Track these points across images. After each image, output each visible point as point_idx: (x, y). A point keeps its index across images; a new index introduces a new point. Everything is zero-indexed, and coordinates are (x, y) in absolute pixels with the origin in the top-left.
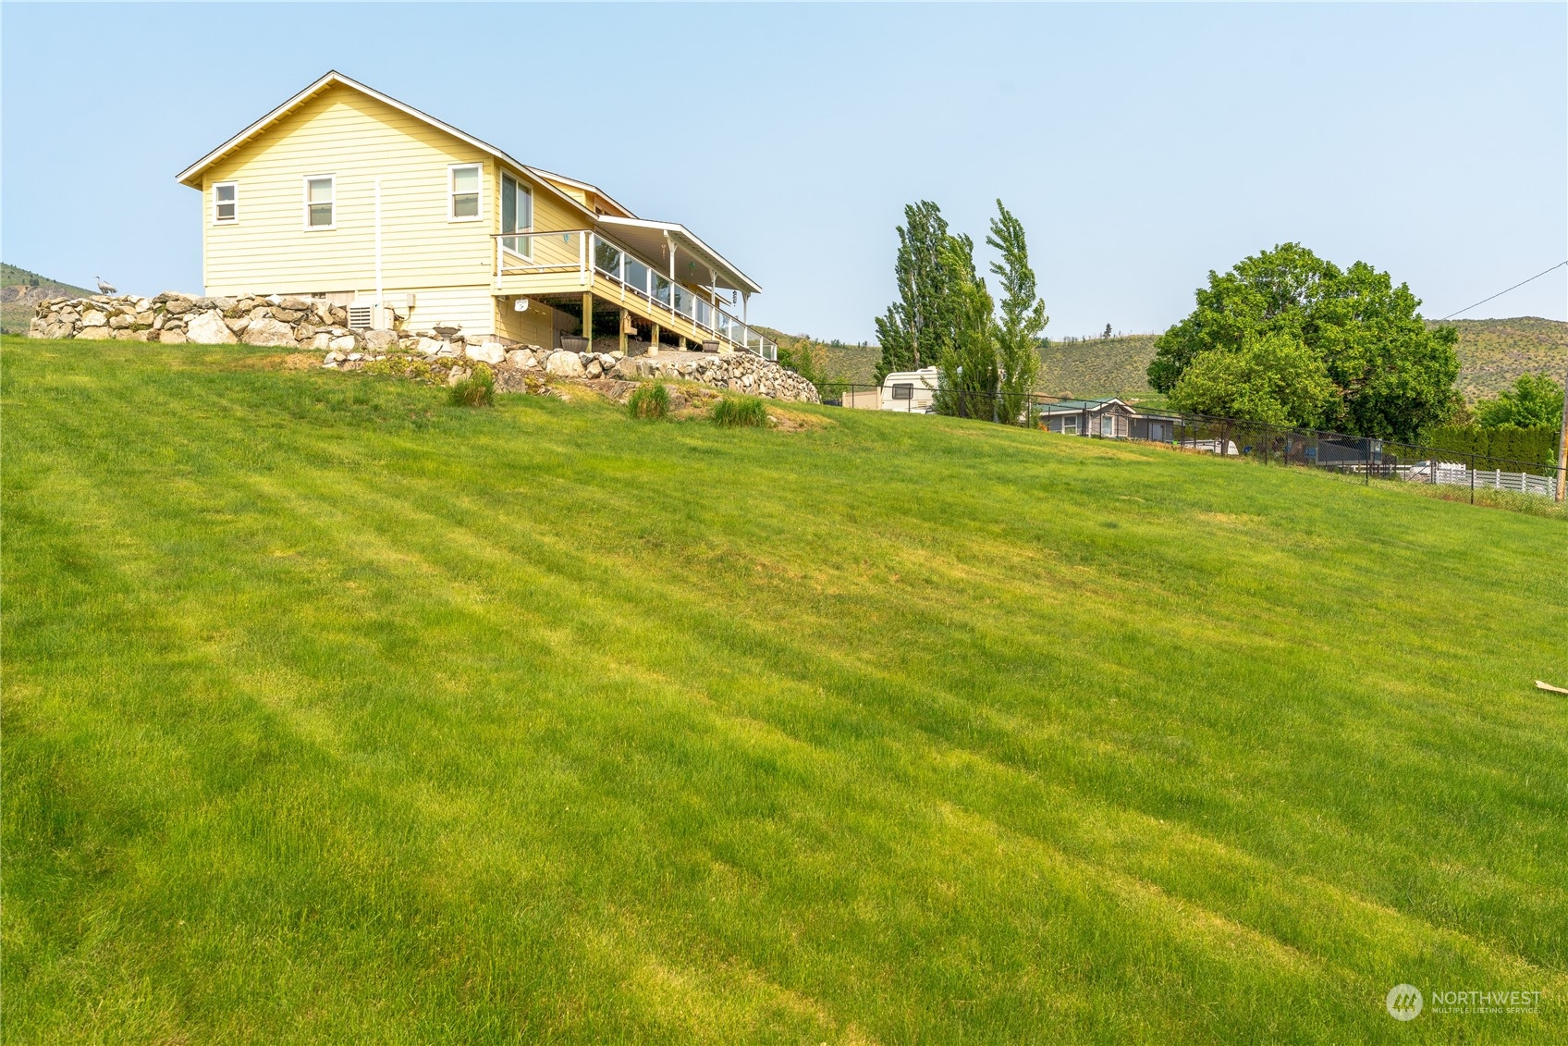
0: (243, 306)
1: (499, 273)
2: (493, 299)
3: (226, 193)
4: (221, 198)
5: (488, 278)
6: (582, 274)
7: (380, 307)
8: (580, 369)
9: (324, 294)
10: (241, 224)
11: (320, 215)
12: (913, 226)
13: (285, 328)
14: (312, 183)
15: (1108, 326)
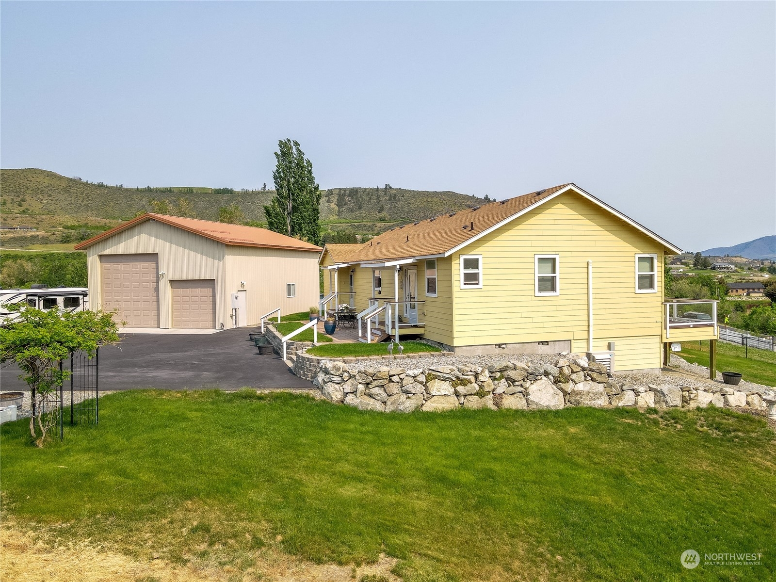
1: (668, 328)
2: (662, 345)
3: (470, 264)
5: (659, 331)
9: (547, 342)
10: (485, 288)
12: (283, 153)
14: (540, 261)
15: (265, 184)
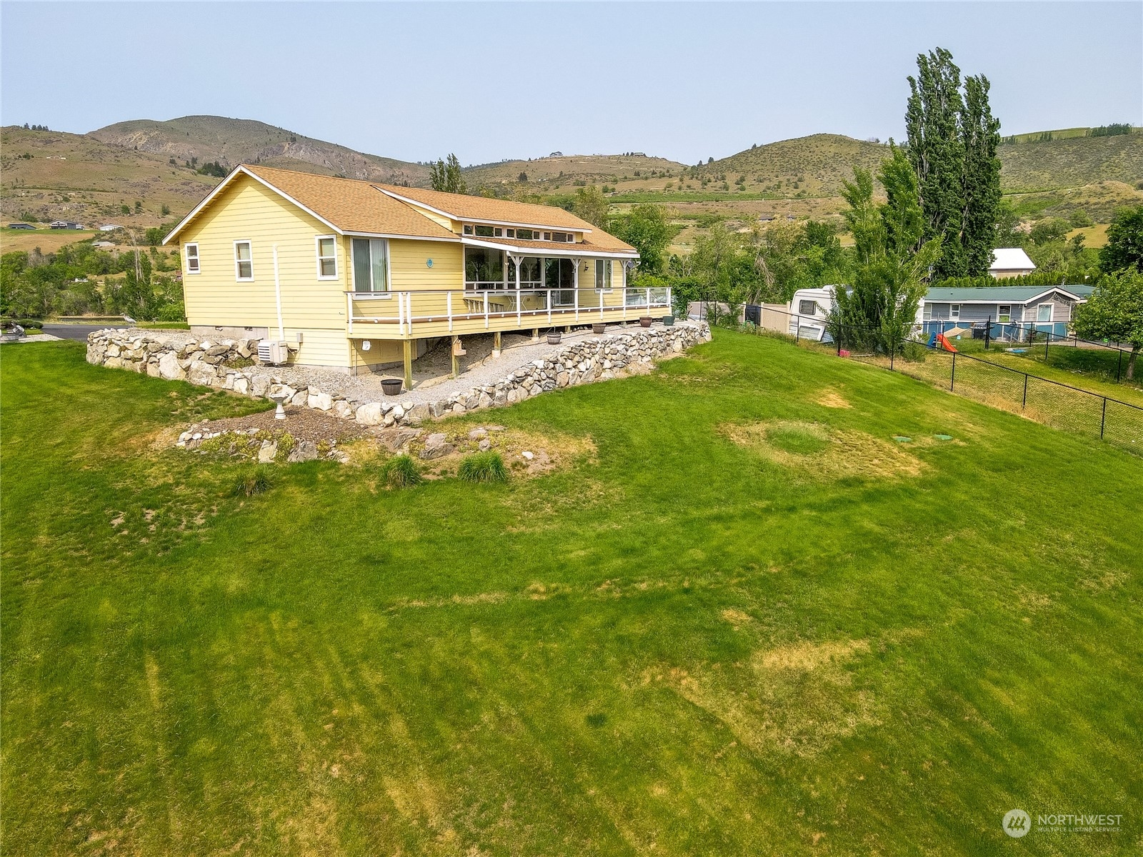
0: (188, 351)
1: (351, 321)
2: (348, 342)
3: (193, 251)
4: (191, 255)
5: (343, 325)
6: (401, 325)
7: (276, 346)
8: (379, 418)
9: (250, 328)
10: (203, 274)
11: (245, 270)
12: (925, 73)
13: (210, 369)
14: (239, 246)
